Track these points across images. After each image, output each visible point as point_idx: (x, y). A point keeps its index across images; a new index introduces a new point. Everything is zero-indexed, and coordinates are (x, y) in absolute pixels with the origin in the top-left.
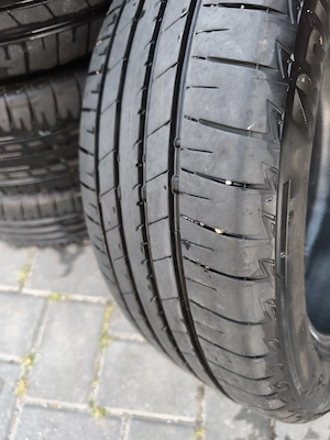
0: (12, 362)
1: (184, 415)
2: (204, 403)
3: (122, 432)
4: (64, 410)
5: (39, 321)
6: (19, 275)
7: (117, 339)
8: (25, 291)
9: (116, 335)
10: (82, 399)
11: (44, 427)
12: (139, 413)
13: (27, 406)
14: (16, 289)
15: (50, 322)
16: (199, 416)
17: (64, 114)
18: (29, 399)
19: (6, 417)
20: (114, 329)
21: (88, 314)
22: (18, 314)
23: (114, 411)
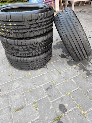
0: (50, 82)
1: (78, 75)
2: (79, 72)
3: (72, 80)
8: (43, 74)
10: (64, 80)
11: (62, 86)
12: (72, 78)
13: (57, 86)
14: (41, 75)
15: (51, 75)
20: (60, 71)
21: (55, 71)
22: (45, 77)
23: (69, 79)
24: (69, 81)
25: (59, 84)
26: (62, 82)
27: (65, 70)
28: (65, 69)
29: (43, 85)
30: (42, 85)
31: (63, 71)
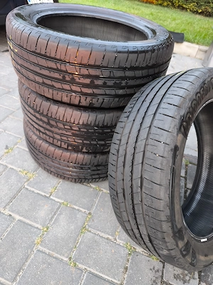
0: (37, 228)
1: (115, 279)
2: (126, 276)
3: (82, 277)
4: (56, 258)
5: (55, 212)
6: (51, 190)
7: (90, 231)
8: (51, 197)
9: (90, 229)
10: (66, 255)
11: (44, 263)
12: (92, 271)
13: (38, 251)
14: (48, 196)
15: (60, 214)
16: (122, 282)
17: (105, 124)
18: (40, 248)
19: (27, 252)
20: (89, 226)
21: (79, 216)
22: (46, 207)
23: (80, 266)
24: (73, 270)
25: (47, 251)
26: (56, 255)
27: (102, 234)
28: (105, 232)
29: (21, 218)
30: (17, 217)
31: (98, 232)
